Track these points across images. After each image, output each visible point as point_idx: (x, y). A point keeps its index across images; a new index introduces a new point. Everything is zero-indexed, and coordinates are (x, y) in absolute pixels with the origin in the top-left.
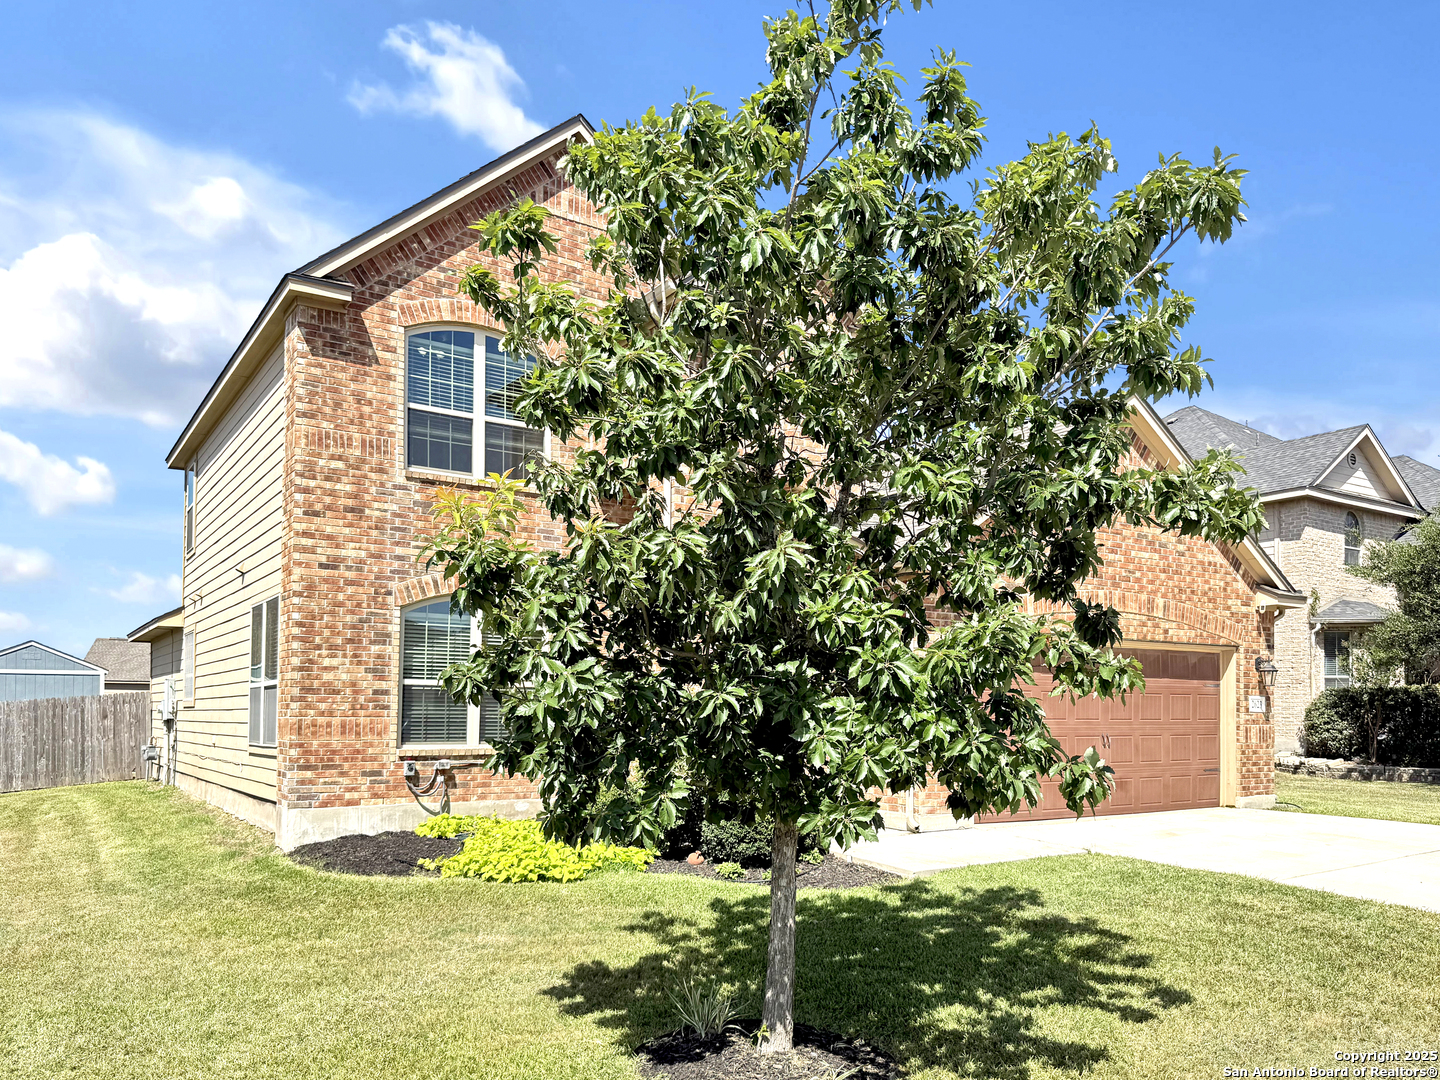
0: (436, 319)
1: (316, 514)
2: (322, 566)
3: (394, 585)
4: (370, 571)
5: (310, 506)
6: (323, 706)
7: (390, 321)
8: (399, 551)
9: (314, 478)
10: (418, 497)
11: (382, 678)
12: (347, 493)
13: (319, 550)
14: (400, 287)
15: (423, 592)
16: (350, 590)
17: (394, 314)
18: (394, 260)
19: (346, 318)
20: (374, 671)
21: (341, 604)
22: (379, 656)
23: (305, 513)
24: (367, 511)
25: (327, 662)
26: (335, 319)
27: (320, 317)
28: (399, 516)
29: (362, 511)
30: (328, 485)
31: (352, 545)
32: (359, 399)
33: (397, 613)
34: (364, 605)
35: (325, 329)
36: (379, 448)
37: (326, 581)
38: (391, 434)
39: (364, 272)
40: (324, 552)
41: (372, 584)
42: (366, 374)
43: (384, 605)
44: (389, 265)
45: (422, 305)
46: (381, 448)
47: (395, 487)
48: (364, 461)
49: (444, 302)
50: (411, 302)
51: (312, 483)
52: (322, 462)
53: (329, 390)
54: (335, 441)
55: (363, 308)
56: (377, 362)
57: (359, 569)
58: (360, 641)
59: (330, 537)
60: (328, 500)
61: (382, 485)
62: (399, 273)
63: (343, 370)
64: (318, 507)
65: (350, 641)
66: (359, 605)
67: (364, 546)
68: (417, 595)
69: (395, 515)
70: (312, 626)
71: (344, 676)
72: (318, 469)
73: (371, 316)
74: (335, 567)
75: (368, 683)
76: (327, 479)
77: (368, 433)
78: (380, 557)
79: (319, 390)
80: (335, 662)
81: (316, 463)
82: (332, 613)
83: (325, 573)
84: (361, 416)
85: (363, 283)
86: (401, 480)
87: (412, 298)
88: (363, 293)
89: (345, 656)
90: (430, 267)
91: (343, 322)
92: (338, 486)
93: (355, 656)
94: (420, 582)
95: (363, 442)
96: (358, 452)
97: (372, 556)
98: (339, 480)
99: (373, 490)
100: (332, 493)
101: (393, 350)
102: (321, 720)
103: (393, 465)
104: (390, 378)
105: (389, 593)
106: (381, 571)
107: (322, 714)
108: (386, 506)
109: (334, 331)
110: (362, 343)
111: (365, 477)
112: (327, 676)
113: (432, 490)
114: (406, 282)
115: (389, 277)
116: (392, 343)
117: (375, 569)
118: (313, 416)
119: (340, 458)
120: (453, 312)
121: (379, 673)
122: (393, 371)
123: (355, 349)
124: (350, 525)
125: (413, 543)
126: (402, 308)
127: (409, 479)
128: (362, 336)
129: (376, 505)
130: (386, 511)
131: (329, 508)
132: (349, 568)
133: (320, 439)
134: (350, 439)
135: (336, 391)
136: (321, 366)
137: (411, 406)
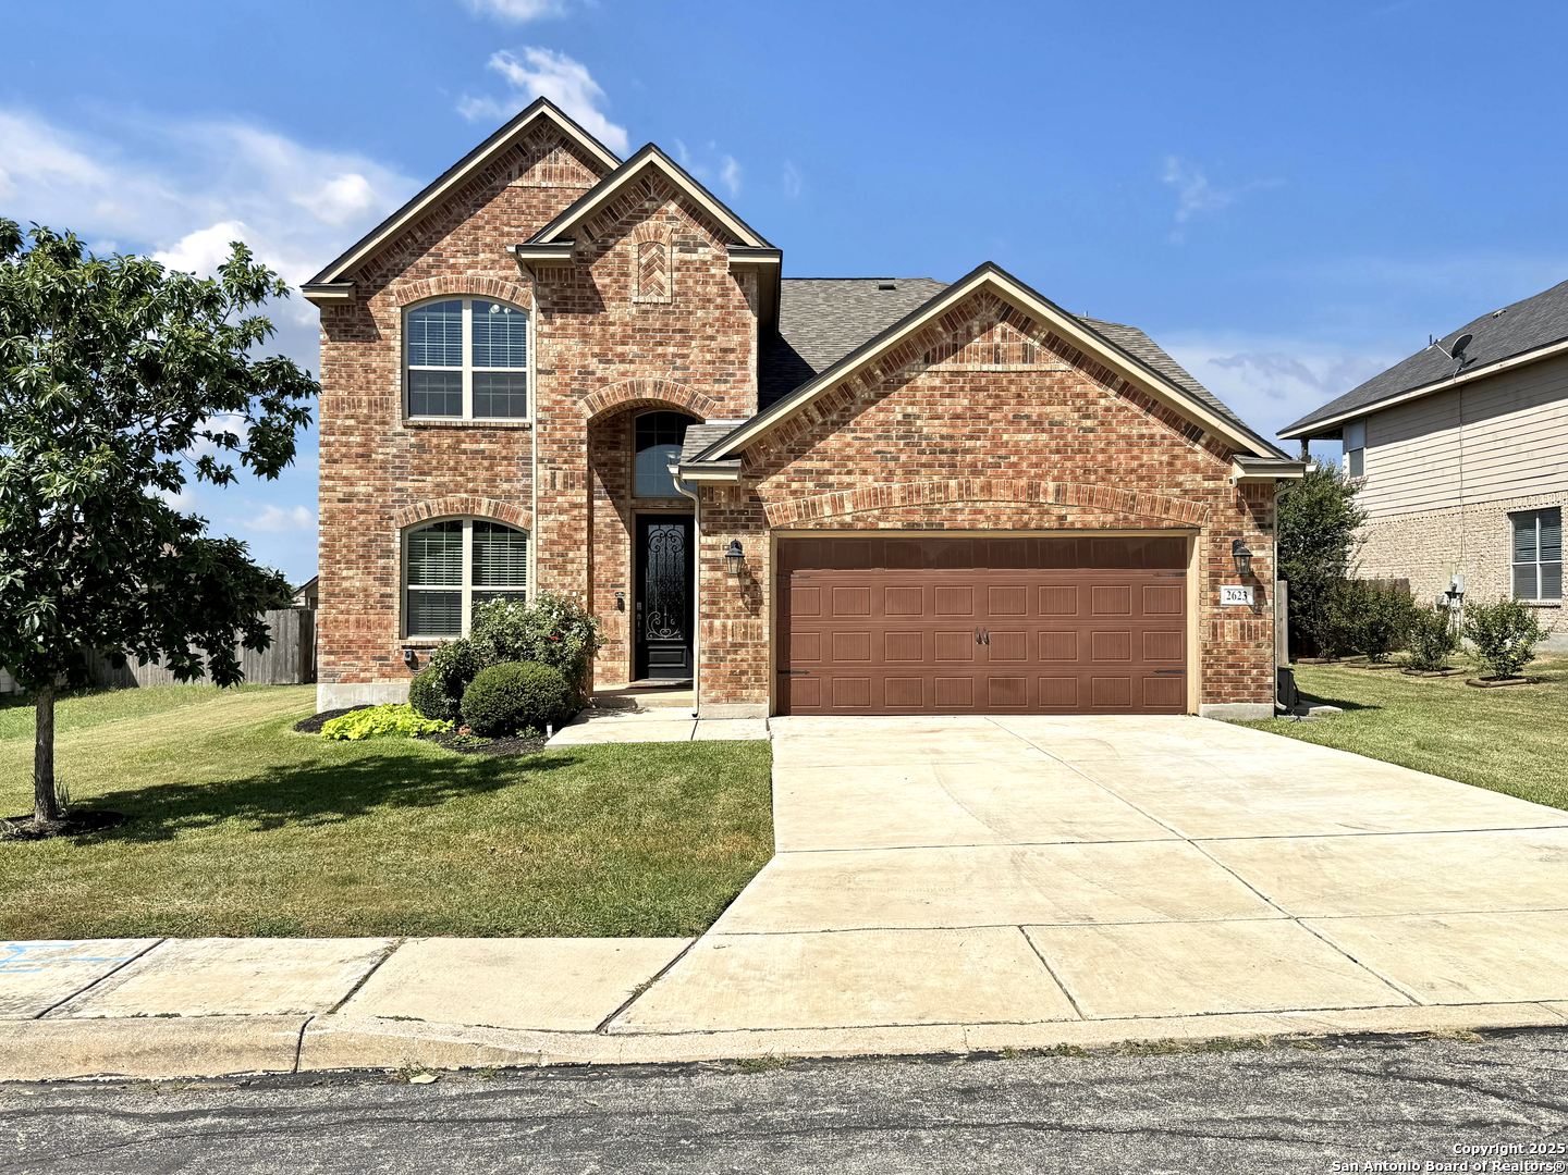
0: (426, 296)
1: (335, 462)
2: (340, 500)
3: (396, 512)
4: (376, 502)
5: (331, 455)
6: (342, 607)
7: (390, 305)
8: (399, 484)
9: (334, 434)
10: (413, 440)
11: (387, 585)
12: (358, 443)
13: (338, 489)
14: (397, 276)
15: (418, 516)
16: (362, 517)
17: (393, 299)
18: (392, 256)
19: (356, 309)
20: (381, 579)
21: (354, 529)
22: (384, 568)
23: (327, 462)
24: (373, 456)
25: (345, 573)
26: (348, 311)
27: (336, 311)
28: (398, 457)
29: (370, 456)
30: (344, 439)
31: (362, 483)
32: (367, 369)
33: (398, 534)
34: (372, 528)
35: (340, 320)
36: (382, 405)
37: (343, 512)
38: (391, 394)
39: (369, 271)
40: (342, 490)
41: (377, 512)
42: (371, 349)
43: (387, 528)
44: (388, 260)
45: (415, 287)
46: (383, 405)
47: (395, 434)
48: (370, 417)
49: (432, 281)
50: (406, 286)
51: (332, 439)
52: (339, 422)
53: (343, 366)
54: (349, 405)
55: (369, 299)
56: (380, 338)
57: (368, 501)
58: (370, 557)
59: (345, 478)
60: (344, 450)
61: (385, 434)
62: (396, 265)
63: (354, 348)
64: (337, 456)
65: (362, 557)
66: (368, 529)
67: (372, 482)
68: (413, 519)
69: (395, 456)
70: (334, 546)
71: (358, 584)
72: (336, 427)
73: (375, 305)
74: (350, 501)
75: (376, 589)
76: (343, 434)
77: (374, 394)
78: (384, 490)
79: (336, 367)
80: (351, 573)
81: (335, 423)
82: (348, 536)
83: (342, 505)
84: (368, 382)
85: (368, 279)
86: (400, 429)
87: (407, 283)
88: (368, 287)
89: (358, 568)
90: (421, 255)
91: (354, 312)
92: (352, 439)
93: (366, 568)
94: (415, 508)
95: (370, 402)
96: (365, 411)
97: (378, 490)
98: (352, 434)
99: (378, 438)
100: (347, 444)
101: (392, 327)
102: (341, 617)
103: (393, 418)
104: (390, 349)
105: (391, 518)
106: (385, 501)
107: (342, 613)
108: (388, 450)
109: (348, 320)
110: (368, 326)
111: (372, 429)
112: (345, 584)
113: (425, 434)
114: (402, 270)
115: (388, 270)
116: (392, 322)
117: (380, 500)
118: (331, 388)
119: (352, 417)
120: (440, 287)
121: (384, 580)
122: (392, 343)
123: (363, 332)
124: (361, 468)
125: (410, 478)
126: (398, 292)
127: (405, 427)
128: (369, 321)
129: (380, 450)
130: (387, 454)
131: (344, 456)
132: (360, 501)
133: (338, 404)
134: (360, 401)
135: (348, 366)
136: (337, 349)
137: (412, 367)
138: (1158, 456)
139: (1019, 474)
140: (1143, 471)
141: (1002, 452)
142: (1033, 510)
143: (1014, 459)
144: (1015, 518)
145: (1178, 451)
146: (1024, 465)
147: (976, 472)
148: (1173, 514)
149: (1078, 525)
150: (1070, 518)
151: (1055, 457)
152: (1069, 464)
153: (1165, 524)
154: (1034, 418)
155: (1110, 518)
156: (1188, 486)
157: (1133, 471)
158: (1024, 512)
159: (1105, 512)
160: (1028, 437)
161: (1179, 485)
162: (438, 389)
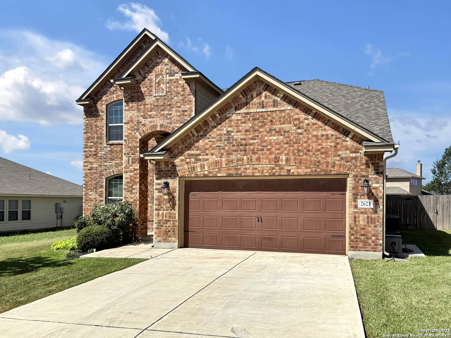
0: (113, 101)
1: (88, 157)
2: (89, 170)
3: (104, 173)
4: (99, 170)
5: (87, 155)
6: (89, 204)
7: (103, 105)
8: (105, 164)
9: (87, 148)
10: (109, 149)
11: (101, 197)
12: (94, 151)
13: (88, 166)
14: (105, 95)
15: (110, 174)
16: (95, 175)
17: (103, 103)
18: (103, 88)
19: (93, 107)
20: (100, 195)
21: (92, 179)
22: (101, 191)
23: (86, 157)
24: (98, 155)
25: (90, 193)
26: (91, 108)
27: (88, 108)
28: (105, 155)
29: (97, 155)
30: (90, 149)
31: (95, 164)
32: (96, 126)
33: (105, 180)
34: (98, 179)
35: (89, 111)
36: (100, 138)
37: (90, 173)
38: (103, 134)
39: (97, 94)
40: (90, 166)
41: (99, 173)
42: (98, 120)
43: (102, 178)
44: (102, 90)
45: (110, 98)
47: (104, 147)
48: (97, 142)
49: (115, 95)
50: (107, 98)
51: (87, 150)
52: (89, 144)
53: (90, 126)
54: (91, 138)
55: (97, 103)
56: (100, 116)
57: (96, 170)
58: (97, 188)
59: (90, 162)
60: (90, 153)
61: (101, 147)
62: (104, 91)
63: (93, 120)
64: (88, 155)
65: (95, 188)
66: (96, 179)
67: (97, 163)
68: (109, 175)
69: (104, 155)
70: (87, 184)
71: (94, 197)
72: (88, 146)
73: (99, 105)
74: (91, 170)
75: (99, 198)
76: (90, 148)
77: (98, 134)
78: (101, 166)
79: (88, 126)
80: (92, 193)
81: (88, 144)
82: (91, 181)
83: (89, 171)
84: (97, 131)
85: (97, 97)
86: (105, 145)
87: (107, 97)
88: (97, 99)
89: (94, 192)
90: (111, 87)
91: (93, 108)
92: (92, 149)
93: (96, 191)
94: (109, 171)
95: (97, 137)
96: (96, 140)
97: (99, 166)
98: (92, 148)
99: (99, 149)
100: (91, 151)
101: (103, 112)
102: (89, 207)
103: (103, 142)
104: (103, 119)
105: (103, 175)
106: (101, 169)
107: (89, 206)
108: (102, 153)
109: (91, 111)
110: (97, 112)
111: (98, 146)
112: (90, 197)
113: (112, 147)
114: (106, 93)
115: (102, 93)
116: (103, 110)
117: (100, 169)
118: (87, 133)
119: (92, 142)
120: (117, 98)
122: (103, 117)
123: (95, 114)
124: (95, 159)
125: (108, 161)
126: (105, 100)
127: (107, 145)
128: (97, 110)
129: (100, 153)
130: (102, 154)
131: (90, 155)
132: (94, 170)
133: (88, 138)
134: (94, 137)
135: (91, 126)
136: (88, 120)
137: (110, 125)
138: (329, 144)
139: (271, 153)
140: (323, 150)
141: (264, 144)
142: (277, 168)
143: (269, 147)
144: (270, 171)
145: (338, 141)
146: (273, 149)
147: (254, 153)
148: (336, 168)
149: (296, 174)
150: (292, 171)
151: (286, 146)
152: (292, 148)
153: (333, 172)
154: (278, 130)
155: (309, 170)
156: (343, 156)
157: (318, 150)
158: (273, 169)
159: (307, 168)
160: (275, 138)
161: (339, 156)
162: (118, 132)
